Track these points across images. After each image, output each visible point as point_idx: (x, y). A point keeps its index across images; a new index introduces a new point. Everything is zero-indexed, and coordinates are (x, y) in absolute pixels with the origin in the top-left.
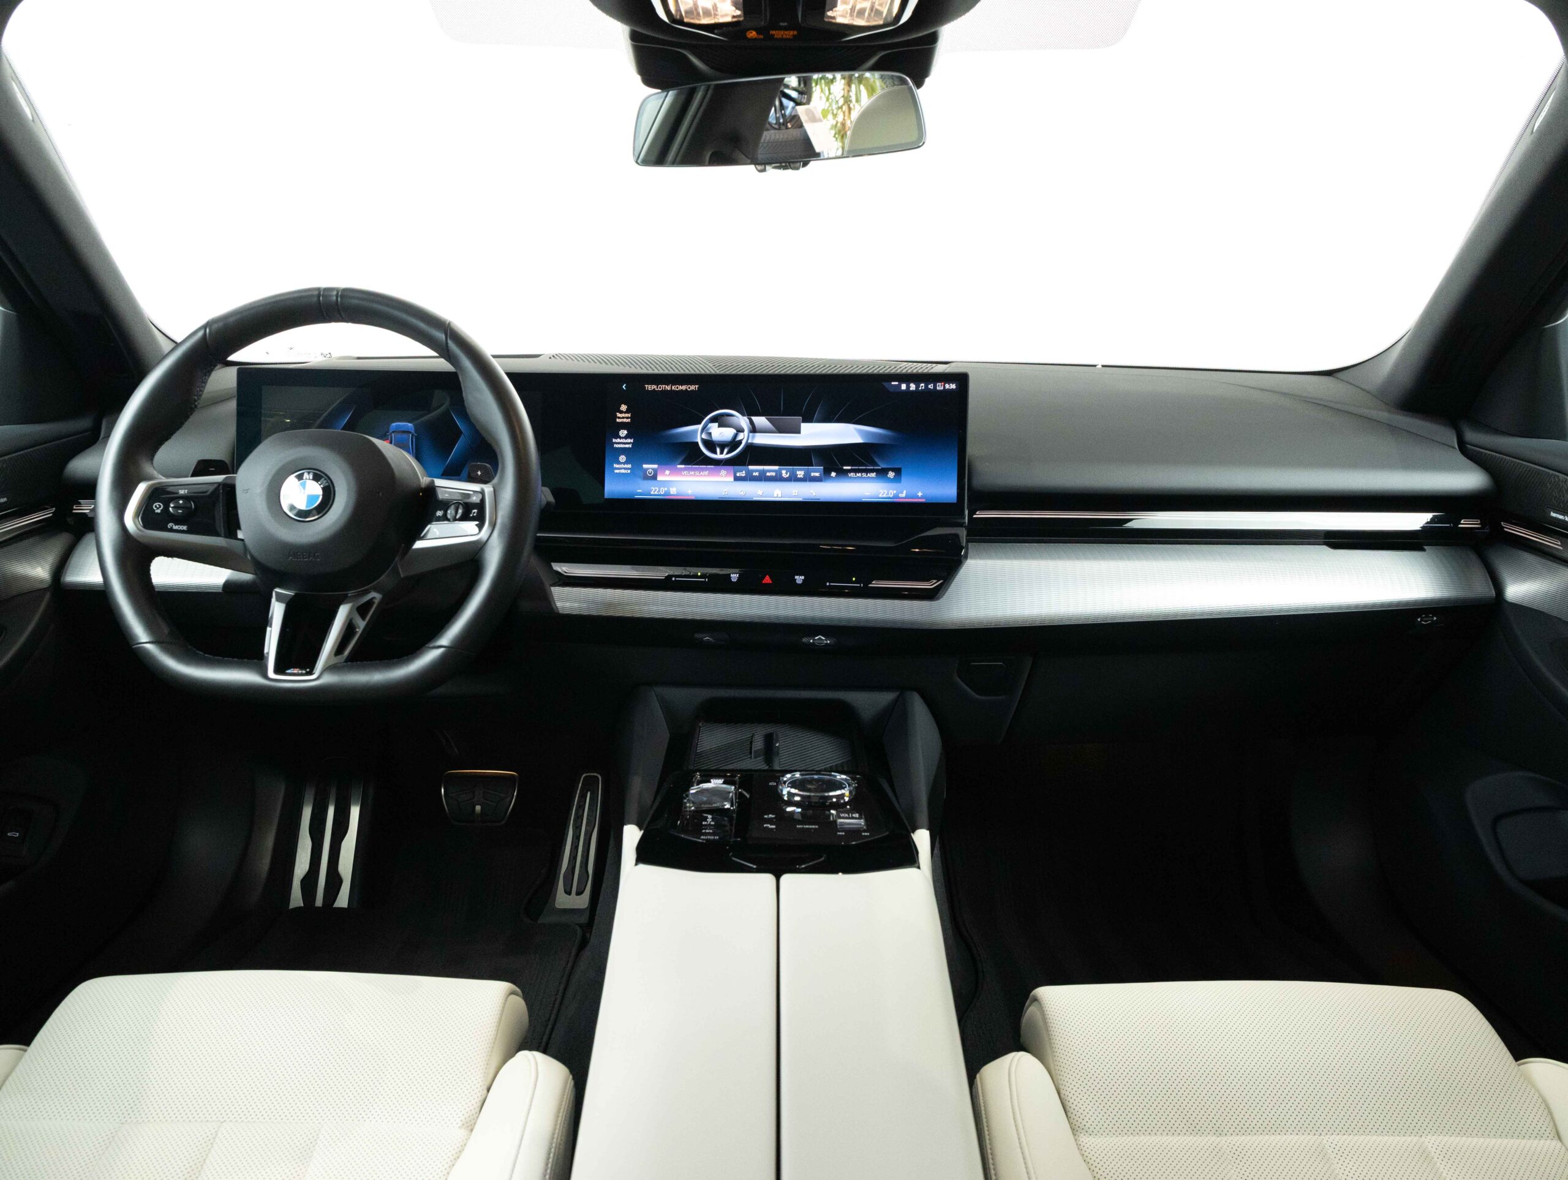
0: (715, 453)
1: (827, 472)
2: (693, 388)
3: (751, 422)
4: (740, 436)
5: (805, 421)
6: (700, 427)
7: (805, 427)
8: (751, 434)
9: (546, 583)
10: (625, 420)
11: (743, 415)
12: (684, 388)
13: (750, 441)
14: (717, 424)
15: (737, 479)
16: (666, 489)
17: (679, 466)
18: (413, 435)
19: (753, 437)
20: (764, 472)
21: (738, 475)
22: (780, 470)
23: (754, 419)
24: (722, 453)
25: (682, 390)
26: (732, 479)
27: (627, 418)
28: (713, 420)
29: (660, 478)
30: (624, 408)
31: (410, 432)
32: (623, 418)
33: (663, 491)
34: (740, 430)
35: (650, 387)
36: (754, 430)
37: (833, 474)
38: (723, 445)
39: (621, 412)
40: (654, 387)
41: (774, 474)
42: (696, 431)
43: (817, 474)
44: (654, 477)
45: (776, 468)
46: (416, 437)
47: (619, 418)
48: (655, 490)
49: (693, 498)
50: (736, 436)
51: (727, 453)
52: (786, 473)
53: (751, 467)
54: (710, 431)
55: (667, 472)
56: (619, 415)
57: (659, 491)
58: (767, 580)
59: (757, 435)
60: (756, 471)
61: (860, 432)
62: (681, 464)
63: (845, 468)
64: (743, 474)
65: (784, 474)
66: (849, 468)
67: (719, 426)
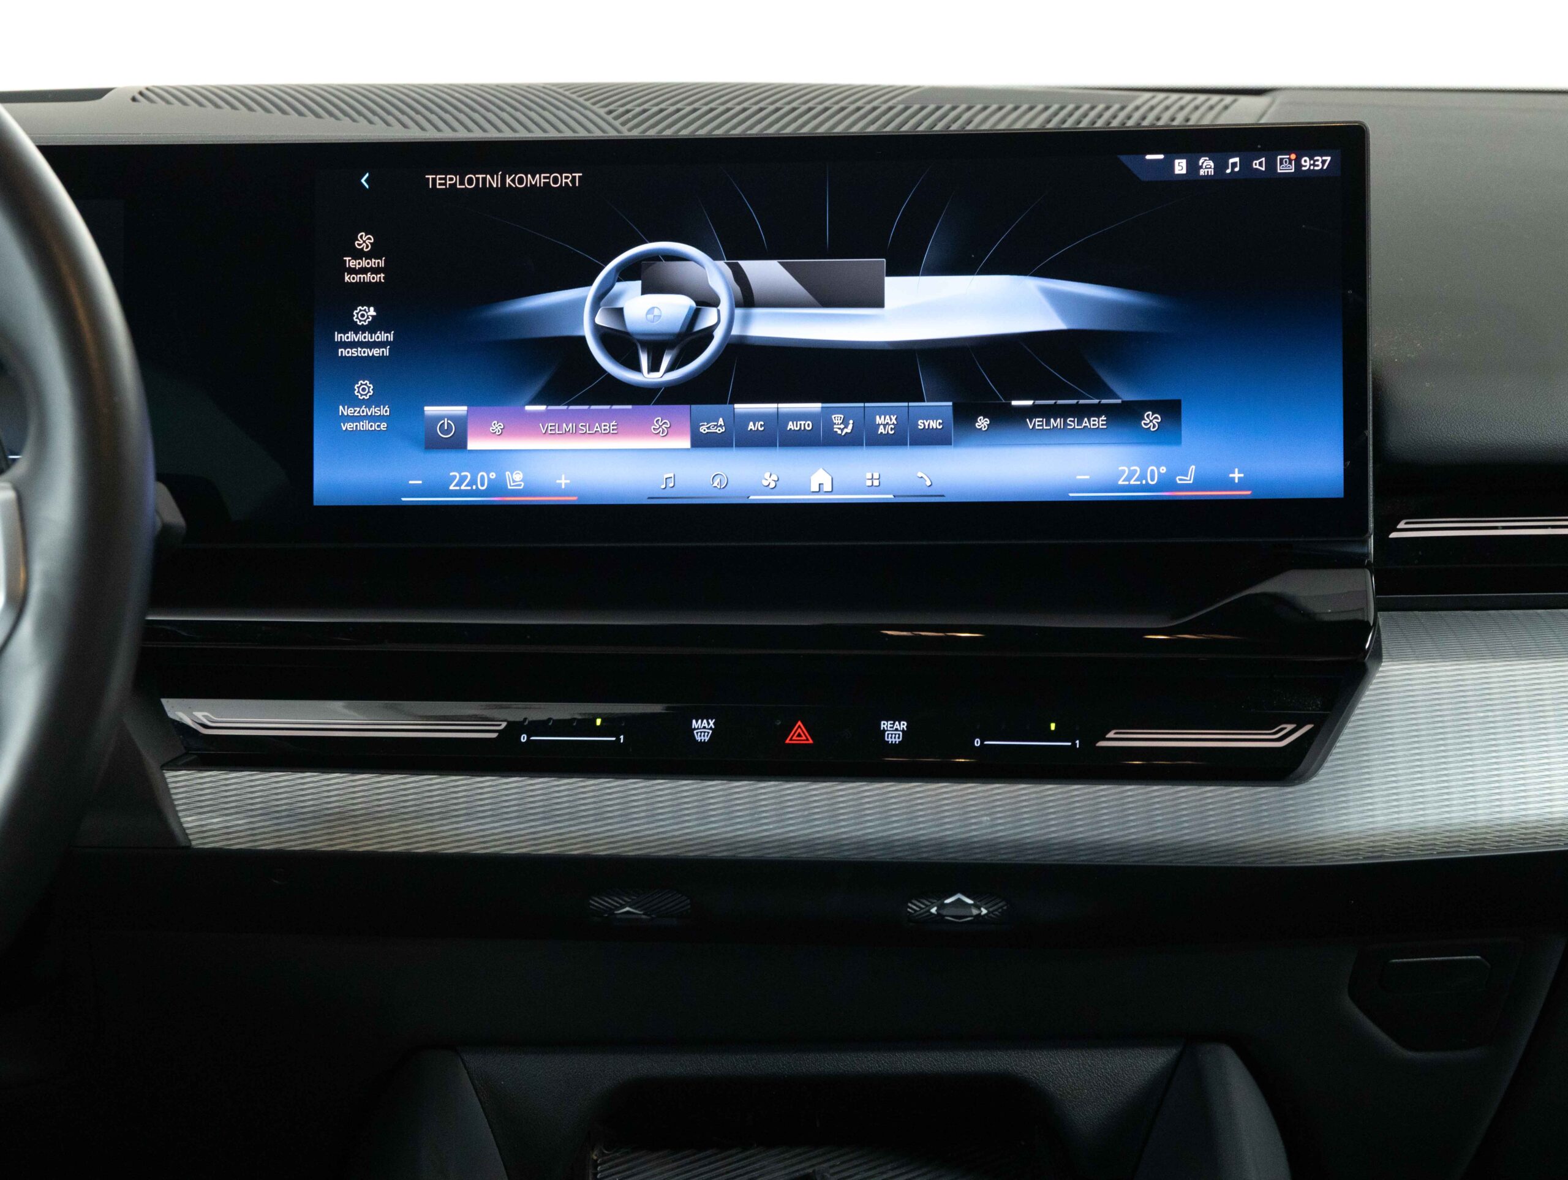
0: (637, 368)
1: (964, 416)
2: (565, 179)
3: (740, 277)
4: (709, 317)
5: (892, 272)
6: (590, 292)
7: (896, 287)
8: (738, 312)
9: (152, 763)
10: (369, 277)
11: (715, 256)
12: (539, 180)
13: (735, 331)
14: (637, 285)
15: (700, 442)
16: (493, 475)
17: (529, 408)
19: (746, 320)
20: (780, 419)
21: (703, 429)
22: (826, 415)
23: (747, 265)
24: (654, 367)
25: (533, 187)
26: (686, 443)
27: (376, 271)
28: (628, 272)
29: (473, 444)
30: (364, 241)
32: (364, 271)
33: (485, 478)
34: (707, 300)
35: (439, 181)
36: (747, 298)
37: (982, 423)
38: (657, 346)
39: (358, 254)
40: (452, 179)
41: (808, 425)
42: (579, 303)
43: (934, 424)
44: (458, 443)
45: (815, 407)
47: (352, 271)
48: (462, 479)
49: (572, 499)
50: (694, 316)
51: (672, 368)
52: (845, 423)
53: (740, 407)
54: (619, 306)
55: (496, 426)
56: (352, 263)
57: (473, 482)
58: (799, 735)
59: (757, 311)
60: (755, 417)
61: (1054, 298)
62: (533, 402)
63: (1015, 403)
64: (718, 427)
65: (841, 425)
66: (1030, 403)
67: (645, 291)
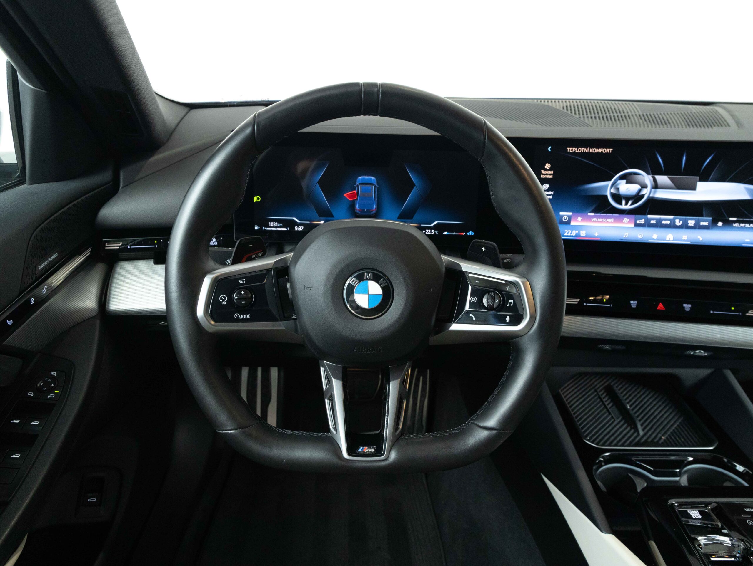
0: (621, 204)
1: (714, 223)
2: (607, 150)
3: (655, 180)
4: (644, 191)
5: (701, 180)
6: (610, 183)
7: (701, 185)
8: (653, 190)
10: (548, 176)
11: (648, 174)
12: (600, 150)
13: (651, 196)
14: (625, 181)
15: (637, 225)
16: (577, 232)
17: (589, 214)
18: (375, 186)
19: (655, 193)
20: (660, 220)
21: (638, 222)
22: (674, 219)
23: (658, 177)
24: (626, 204)
25: (598, 152)
26: (632, 225)
27: (550, 175)
28: (622, 178)
29: (572, 223)
30: (548, 166)
31: (373, 184)
32: (547, 174)
33: (574, 233)
34: (644, 186)
35: (571, 150)
36: (656, 186)
37: (720, 224)
38: (627, 199)
39: (546, 170)
40: (575, 149)
41: (668, 222)
42: (607, 186)
43: (706, 224)
44: (568, 223)
45: (671, 217)
46: (378, 188)
47: (543, 174)
48: (568, 232)
49: (599, 239)
50: (640, 191)
51: (631, 204)
52: (679, 222)
53: (649, 216)
54: (618, 187)
55: (580, 219)
56: (543, 172)
57: (571, 233)
58: (661, 307)
59: (658, 190)
60: (653, 219)
61: (748, 190)
62: (591, 212)
63: (731, 219)
64: (642, 221)
65: (678, 223)
66: (735, 219)
67: (627, 183)
